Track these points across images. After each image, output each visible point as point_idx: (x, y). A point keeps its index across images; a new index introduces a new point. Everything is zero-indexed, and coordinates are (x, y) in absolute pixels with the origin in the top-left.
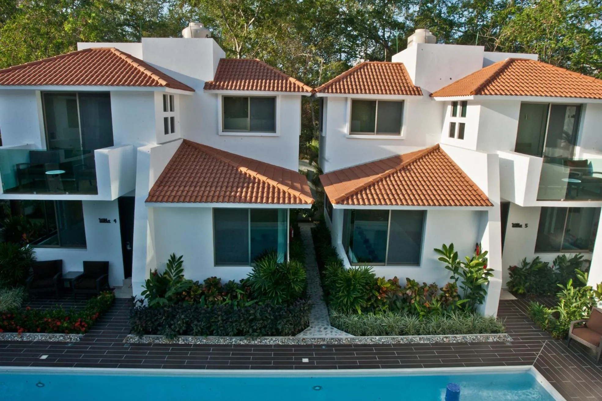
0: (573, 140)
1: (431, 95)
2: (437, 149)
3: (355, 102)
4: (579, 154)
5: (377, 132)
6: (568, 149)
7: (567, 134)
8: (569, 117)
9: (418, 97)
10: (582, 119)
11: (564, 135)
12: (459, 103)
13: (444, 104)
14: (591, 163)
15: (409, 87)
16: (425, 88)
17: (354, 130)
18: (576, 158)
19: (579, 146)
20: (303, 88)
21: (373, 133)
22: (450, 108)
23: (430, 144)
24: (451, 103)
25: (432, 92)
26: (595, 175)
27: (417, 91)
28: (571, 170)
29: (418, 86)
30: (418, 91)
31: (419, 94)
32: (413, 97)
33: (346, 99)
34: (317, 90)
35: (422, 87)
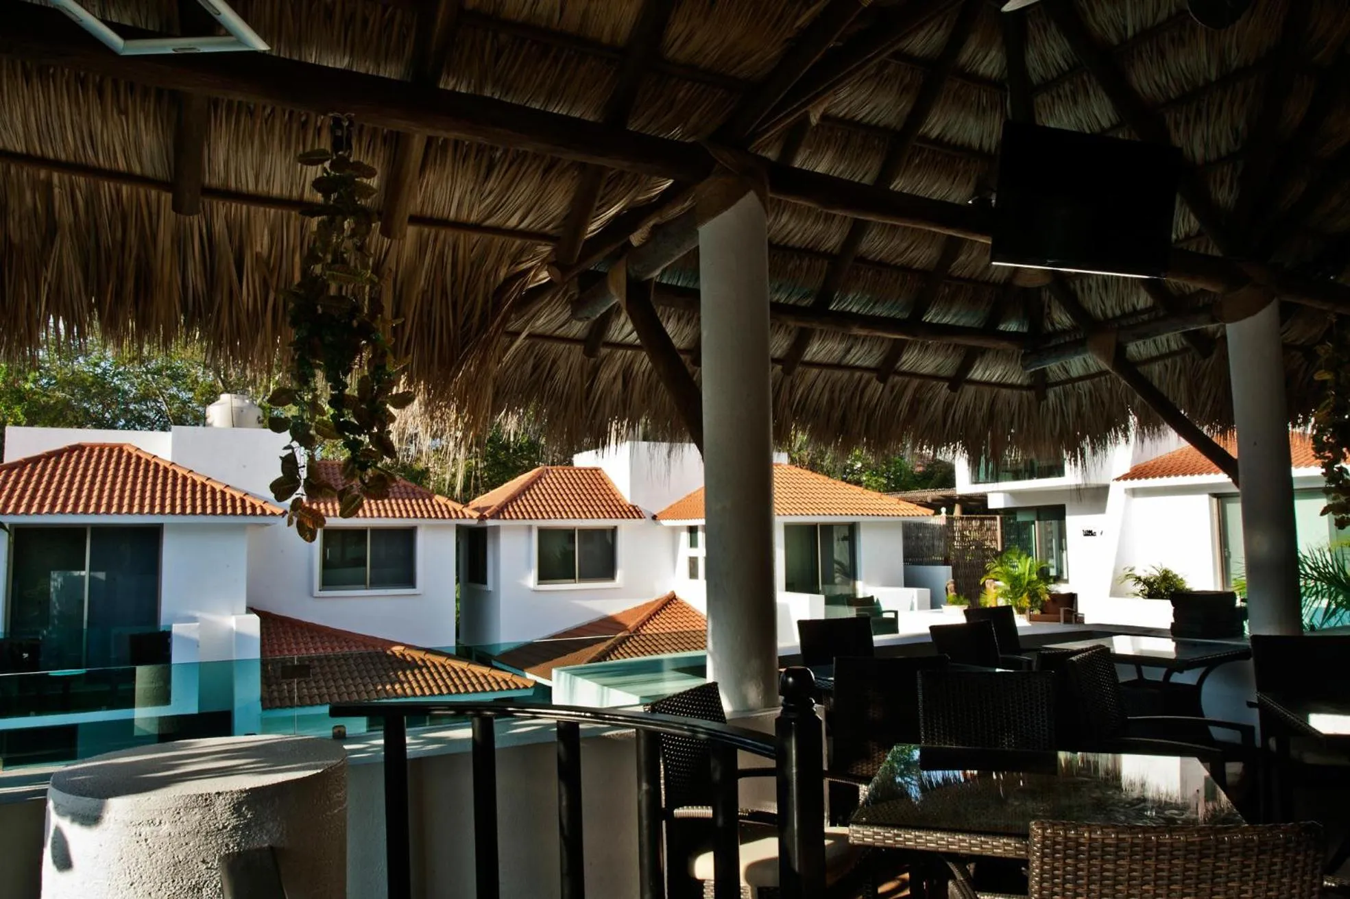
0: (851, 573)
1: (654, 517)
2: (672, 599)
3: (542, 532)
4: (863, 589)
5: (579, 577)
6: (848, 584)
7: (839, 563)
8: (838, 540)
9: (638, 521)
10: (858, 543)
11: (836, 566)
12: (699, 529)
13: (674, 530)
14: (878, 600)
15: (622, 507)
16: (645, 508)
17: (544, 576)
18: (860, 595)
19: (861, 580)
20: (463, 513)
21: (573, 581)
22: (685, 537)
23: (662, 592)
24: (686, 528)
25: (655, 514)
26: (885, 615)
27: (634, 512)
28: (857, 610)
29: (635, 504)
30: (637, 513)
31: (640, 517)
32: (632, 521)
33: (530, 528)
34: (488, 516)
35: (641, 506)
